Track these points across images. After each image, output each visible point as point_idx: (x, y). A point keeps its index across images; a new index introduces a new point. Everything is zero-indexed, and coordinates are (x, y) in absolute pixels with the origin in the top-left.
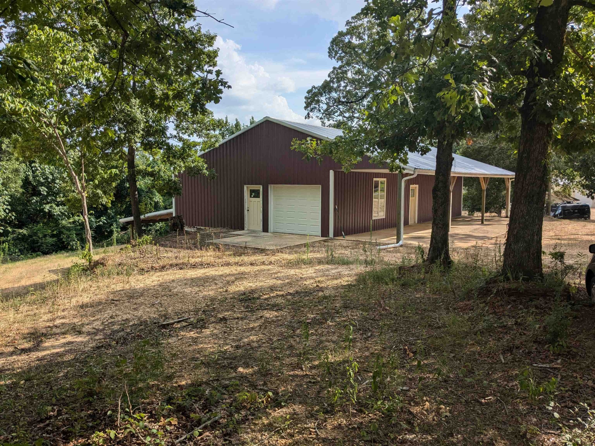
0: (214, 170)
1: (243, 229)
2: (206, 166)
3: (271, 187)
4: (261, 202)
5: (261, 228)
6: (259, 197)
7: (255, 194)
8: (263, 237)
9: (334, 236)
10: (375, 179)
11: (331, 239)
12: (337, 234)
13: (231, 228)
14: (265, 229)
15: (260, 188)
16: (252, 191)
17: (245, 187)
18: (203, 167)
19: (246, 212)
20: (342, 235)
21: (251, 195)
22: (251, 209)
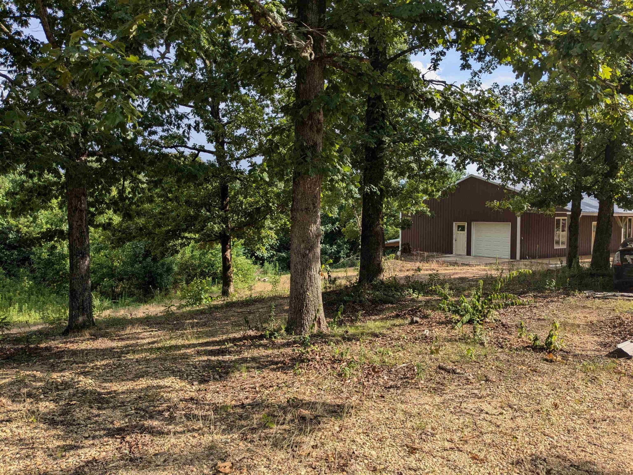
0: (433, 212)
1: (452, 253)
2: (429, 210)
3: (473, 224)
4: (466, 234)
5: (465, 253)
6: (464, 231)
7: (462, 228)
8: (467, 258)
9: (521, 259)
10: (556, 218)
11: (518, 261)
12: (522, 257)
13: (443, 253)
14: (469, 253)
15: (466, 224)
16: (459, 227)
17: (454, 223)
18: (427, 210)
19: (454, 241)
20: (526, 259)
21: (458, 229)
22: (458, 239)
